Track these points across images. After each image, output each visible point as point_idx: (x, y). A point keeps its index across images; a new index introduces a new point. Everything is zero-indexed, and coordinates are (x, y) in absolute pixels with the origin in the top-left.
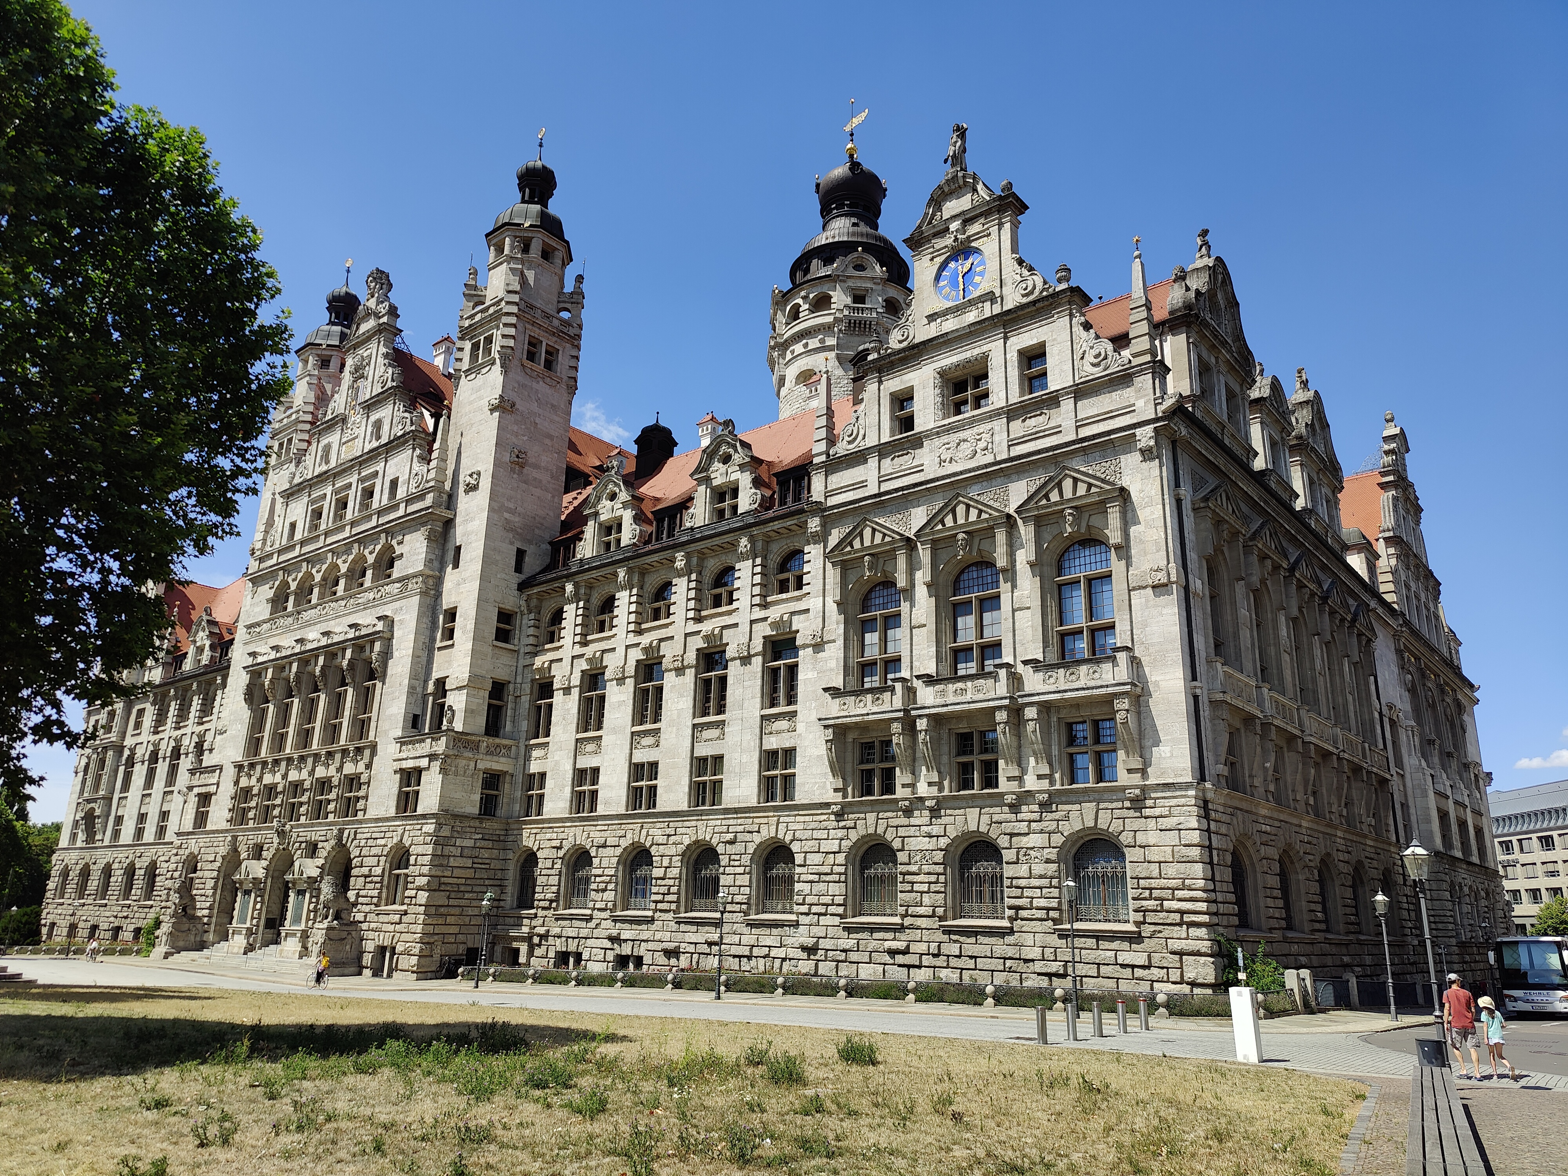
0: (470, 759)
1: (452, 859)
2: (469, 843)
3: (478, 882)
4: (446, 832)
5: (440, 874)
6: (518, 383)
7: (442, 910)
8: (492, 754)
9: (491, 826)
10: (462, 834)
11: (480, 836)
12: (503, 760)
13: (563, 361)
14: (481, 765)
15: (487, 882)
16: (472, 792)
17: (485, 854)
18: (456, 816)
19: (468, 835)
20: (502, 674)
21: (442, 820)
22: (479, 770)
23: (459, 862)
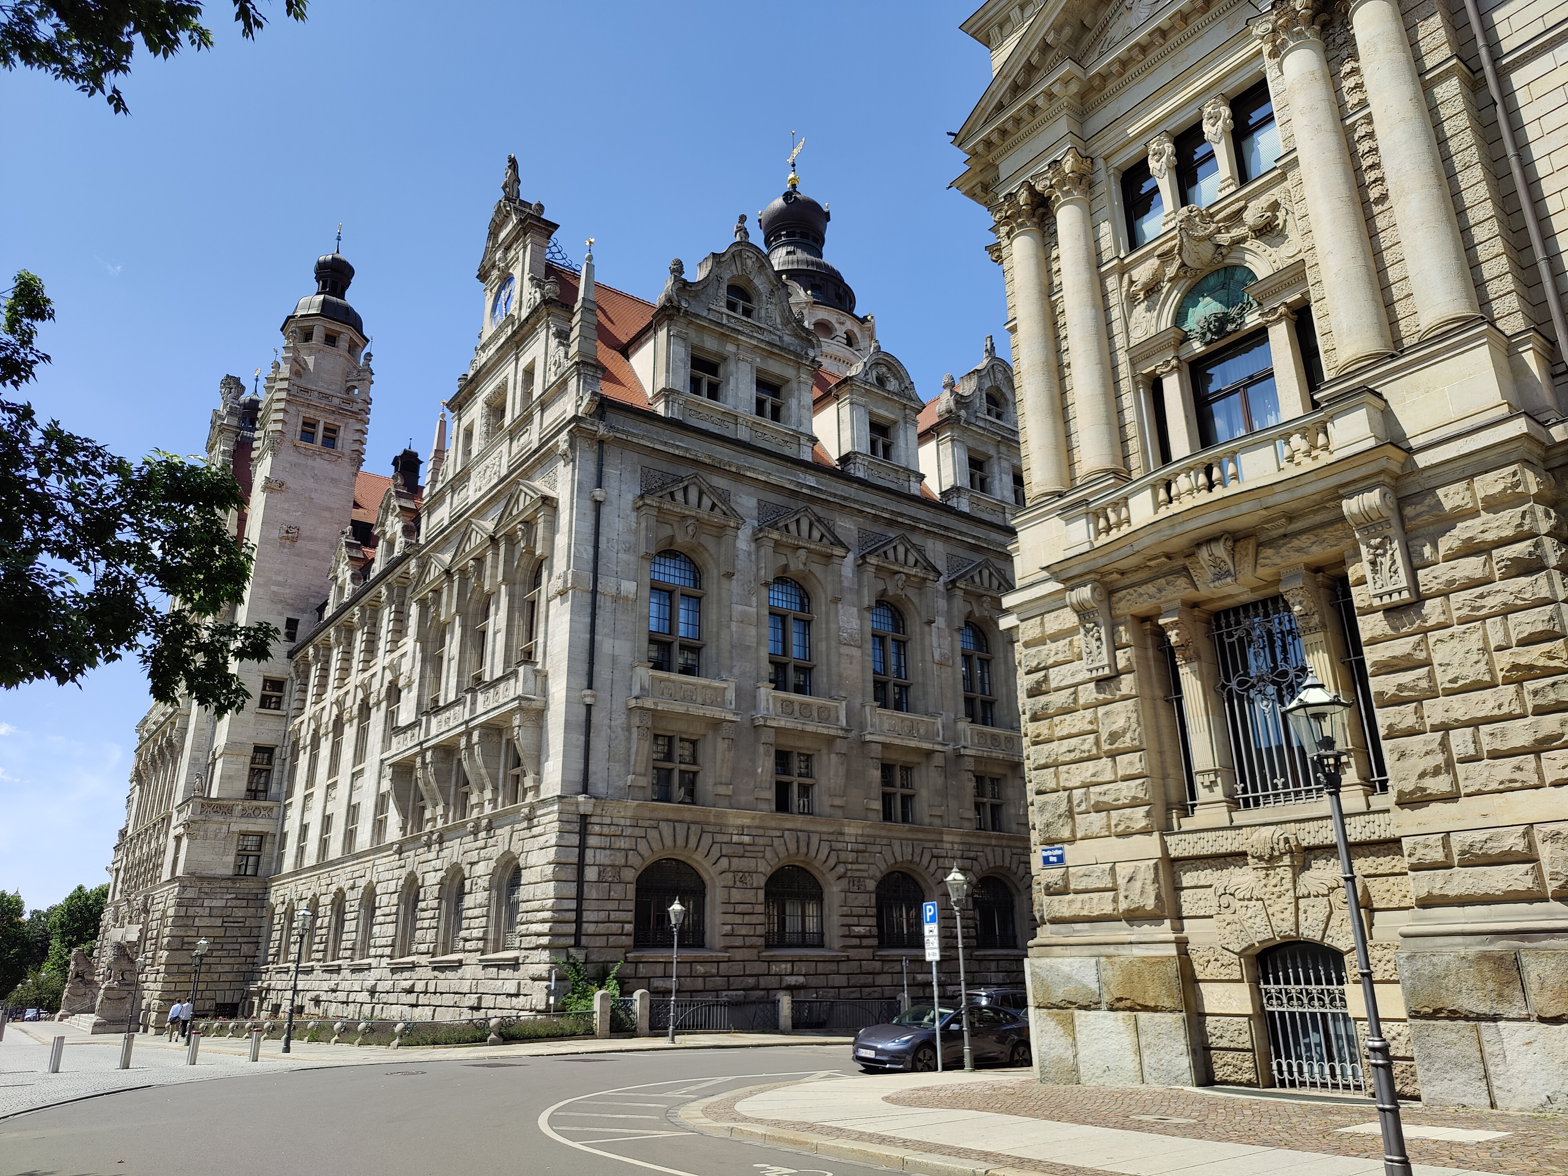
0: (222, 823)
1: (197, 919)
2: (220, 903)
3: (230, 940)
4: (190, 893)
5: (182, 934)
6: (290, 463)
7: (185, 968)
8: (249, 816)
9: (249, 886)
10: (210, 895)
11: (233, 896)
12: (260, 821)
13: (345, 438)
14: (235, 828)
15: (239, 940)
16: (224, 854)
17: (239, 913)
18: (202, 878)
19: (218, 896)
20: (266, 740)
21: (187, 883)
22: (233, 832)
23: (207, 922)
